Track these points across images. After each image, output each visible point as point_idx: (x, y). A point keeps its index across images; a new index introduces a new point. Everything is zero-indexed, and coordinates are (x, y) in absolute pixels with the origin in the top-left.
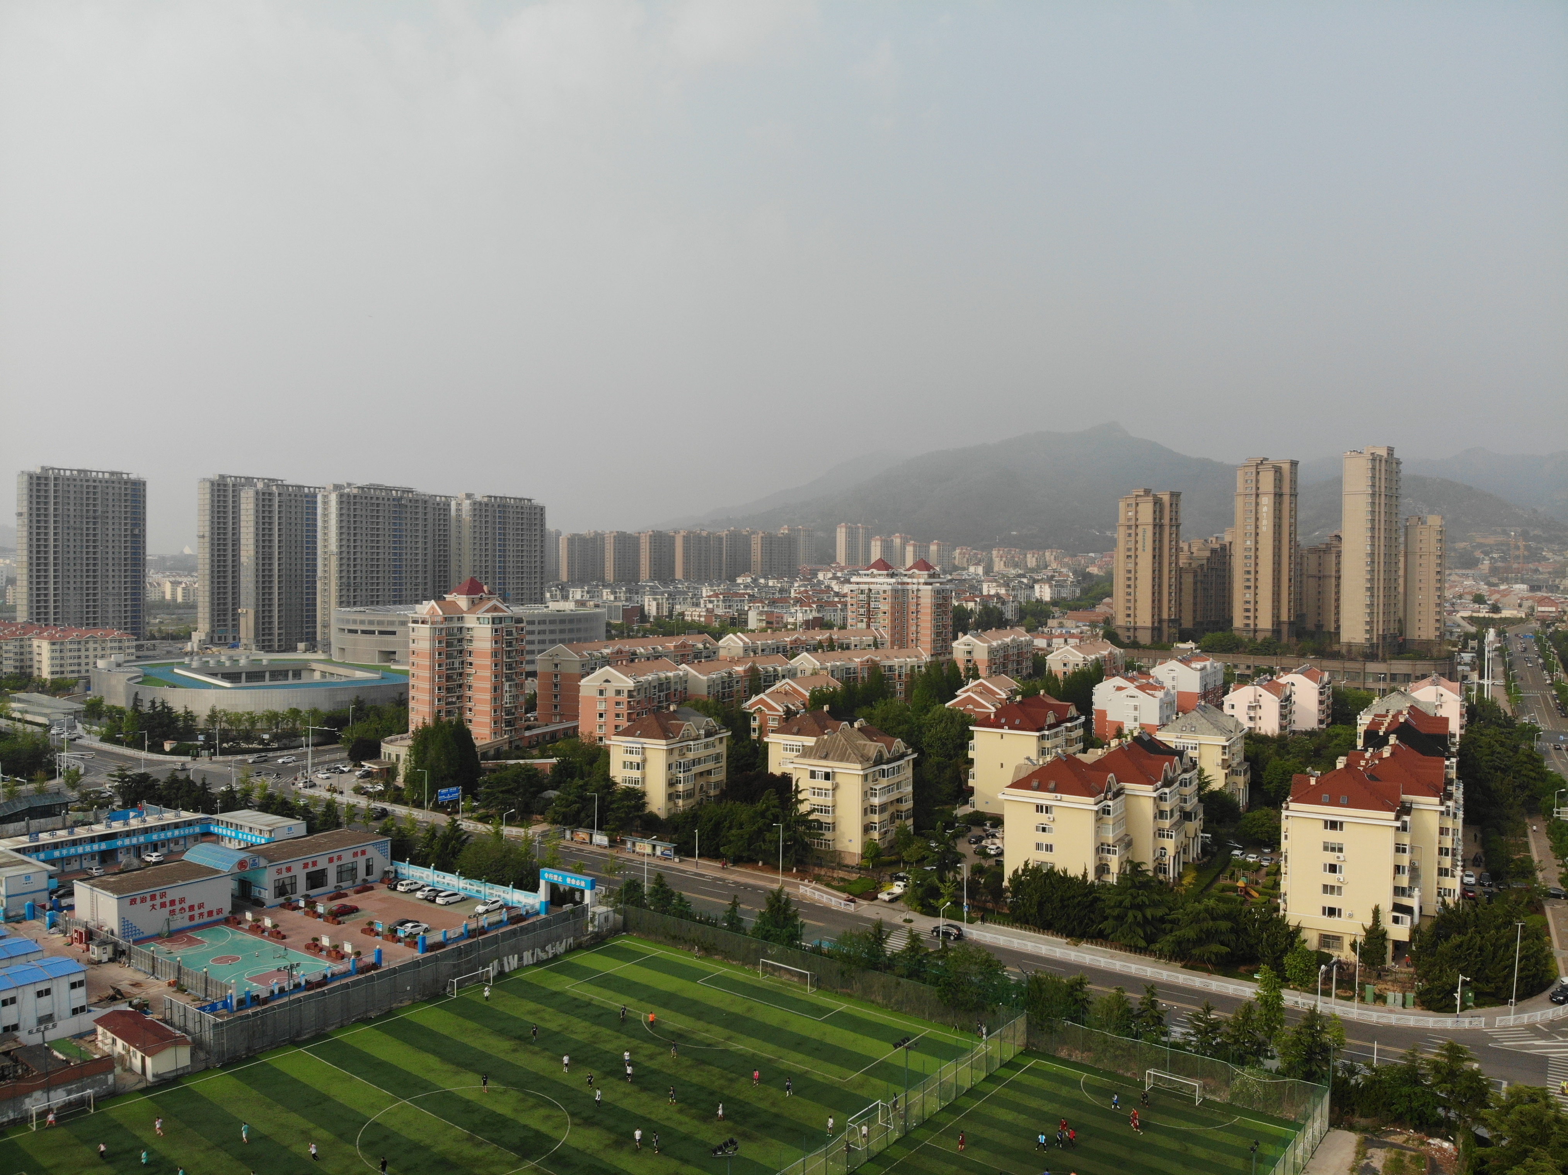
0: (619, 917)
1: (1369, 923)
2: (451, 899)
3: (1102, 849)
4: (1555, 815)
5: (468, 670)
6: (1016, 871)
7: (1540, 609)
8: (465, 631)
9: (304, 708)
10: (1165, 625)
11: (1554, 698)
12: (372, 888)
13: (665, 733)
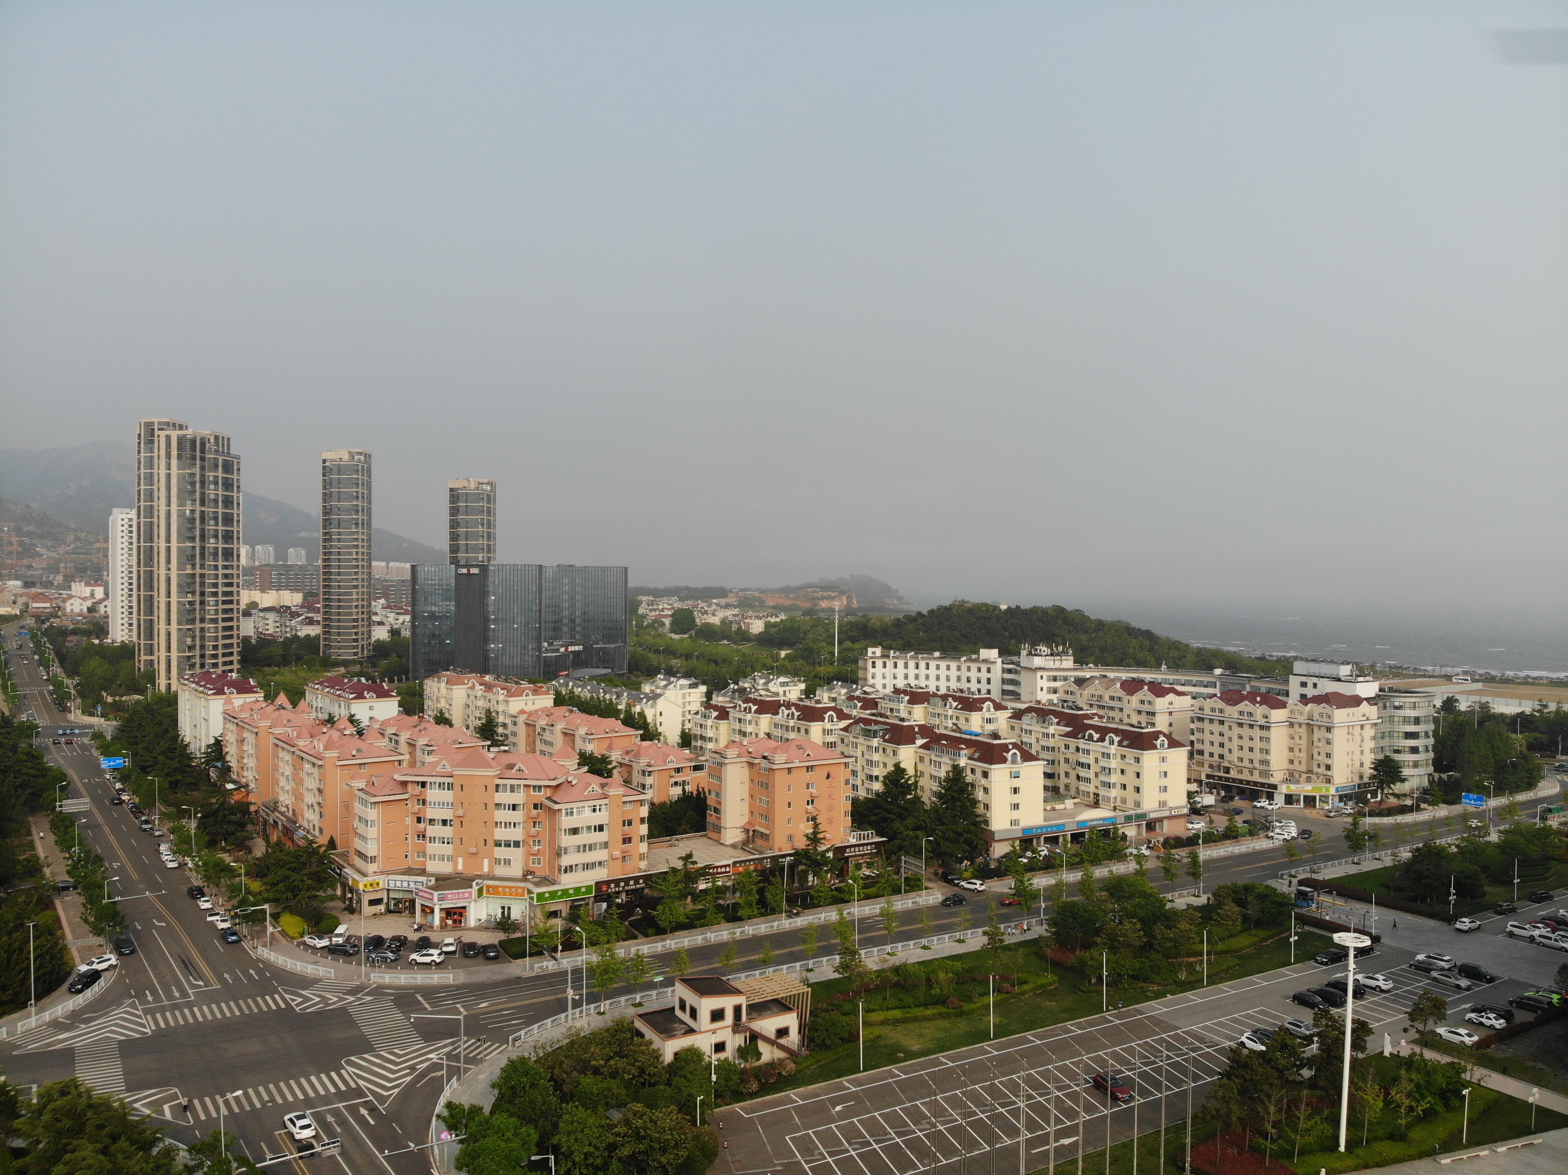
4: (58, 809)
7: (35, 605)
11: (51, 693)
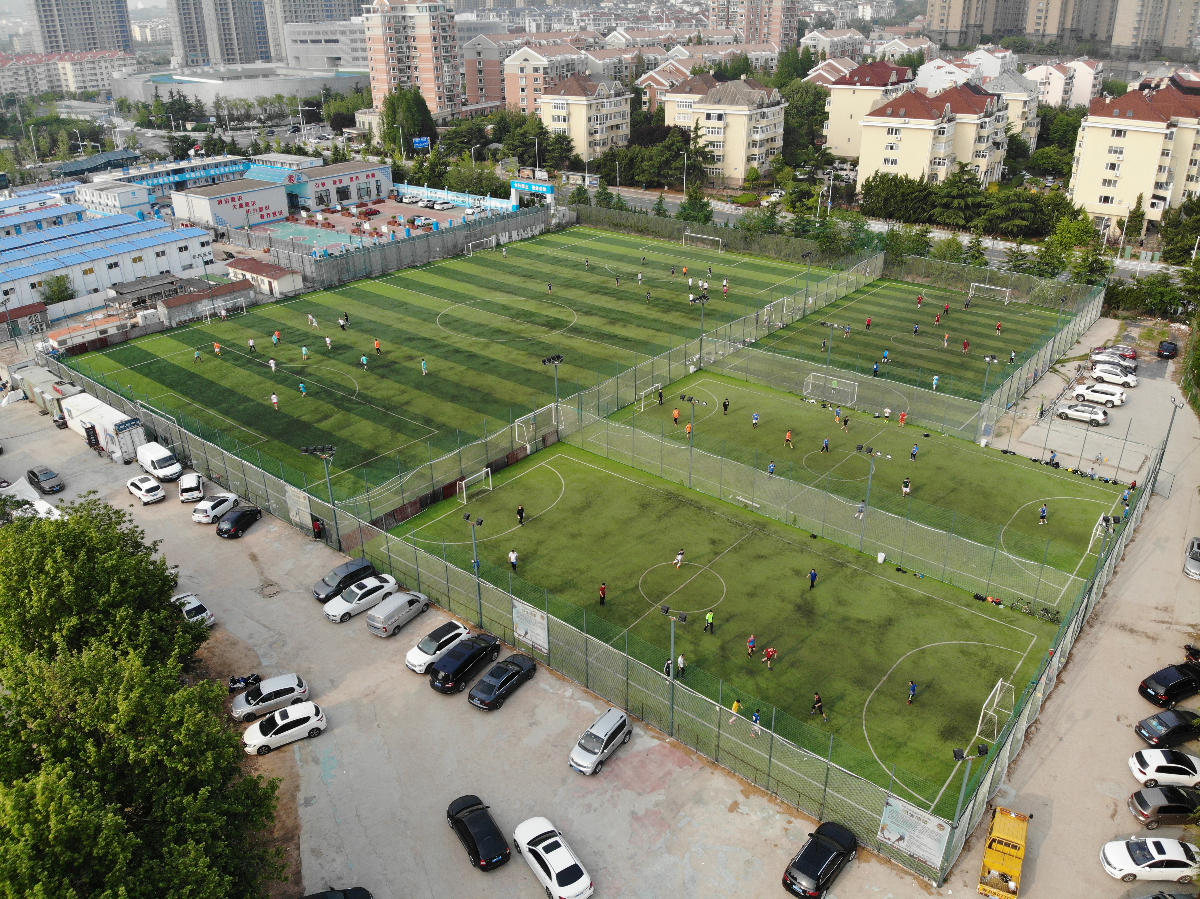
0: (574, 214)
1: (1133, 207)
2: (446, 206)
3: (935, 161)
5: (413, 54)
6: (867, 180)
8: (407, 19)
9: (286, 94)
10: (971, 30)
12: (383, 201)
13: (584, 91)
